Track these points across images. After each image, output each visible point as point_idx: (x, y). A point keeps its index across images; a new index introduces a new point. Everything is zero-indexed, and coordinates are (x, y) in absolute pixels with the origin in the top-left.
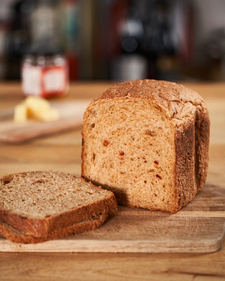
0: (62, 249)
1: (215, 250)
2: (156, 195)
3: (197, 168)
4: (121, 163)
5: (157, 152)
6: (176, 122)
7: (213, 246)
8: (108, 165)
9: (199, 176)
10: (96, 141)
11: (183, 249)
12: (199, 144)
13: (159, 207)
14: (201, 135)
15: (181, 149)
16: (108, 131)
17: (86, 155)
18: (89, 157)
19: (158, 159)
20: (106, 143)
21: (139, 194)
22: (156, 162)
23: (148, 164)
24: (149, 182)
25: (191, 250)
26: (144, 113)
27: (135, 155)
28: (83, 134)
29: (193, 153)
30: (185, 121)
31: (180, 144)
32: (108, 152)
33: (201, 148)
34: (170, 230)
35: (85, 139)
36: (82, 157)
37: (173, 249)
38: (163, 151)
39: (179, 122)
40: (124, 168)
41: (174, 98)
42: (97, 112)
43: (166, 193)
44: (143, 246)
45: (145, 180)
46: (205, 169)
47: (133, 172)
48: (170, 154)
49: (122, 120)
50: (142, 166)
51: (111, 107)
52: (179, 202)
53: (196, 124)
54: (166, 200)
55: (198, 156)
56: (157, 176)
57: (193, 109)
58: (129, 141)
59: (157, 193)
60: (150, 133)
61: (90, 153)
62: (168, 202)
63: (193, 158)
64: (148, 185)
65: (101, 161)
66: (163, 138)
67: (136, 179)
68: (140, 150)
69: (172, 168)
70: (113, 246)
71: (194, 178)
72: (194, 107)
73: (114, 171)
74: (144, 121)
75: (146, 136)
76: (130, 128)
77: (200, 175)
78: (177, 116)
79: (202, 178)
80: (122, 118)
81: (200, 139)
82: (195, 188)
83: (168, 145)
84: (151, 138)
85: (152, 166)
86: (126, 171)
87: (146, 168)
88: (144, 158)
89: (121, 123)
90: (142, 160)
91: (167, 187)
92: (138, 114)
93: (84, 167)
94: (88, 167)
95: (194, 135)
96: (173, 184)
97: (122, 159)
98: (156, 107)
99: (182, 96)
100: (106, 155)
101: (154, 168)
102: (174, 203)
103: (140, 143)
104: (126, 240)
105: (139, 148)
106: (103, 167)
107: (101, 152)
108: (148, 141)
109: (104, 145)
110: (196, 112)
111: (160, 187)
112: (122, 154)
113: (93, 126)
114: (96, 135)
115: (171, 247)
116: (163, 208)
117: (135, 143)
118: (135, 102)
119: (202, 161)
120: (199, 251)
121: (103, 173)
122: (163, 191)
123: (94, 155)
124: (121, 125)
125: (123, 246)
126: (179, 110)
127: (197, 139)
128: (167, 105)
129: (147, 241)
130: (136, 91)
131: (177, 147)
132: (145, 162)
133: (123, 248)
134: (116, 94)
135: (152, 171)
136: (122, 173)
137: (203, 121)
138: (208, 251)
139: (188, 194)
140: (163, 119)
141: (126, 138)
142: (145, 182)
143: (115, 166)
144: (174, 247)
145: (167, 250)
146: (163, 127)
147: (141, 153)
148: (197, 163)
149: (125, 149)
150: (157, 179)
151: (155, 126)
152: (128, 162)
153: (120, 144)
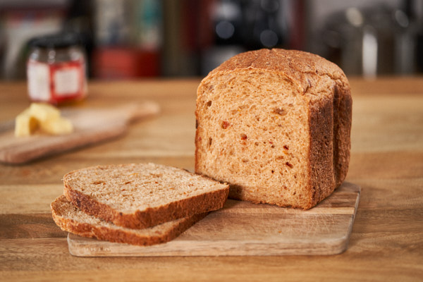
0: (152, 252)
1: (339, 252)
2: (285, 188)
3: (336, 157)
4: (243, 149)
5: (287, 135)
6: (309, 97)
7: (336, 246)
8: (228, 152)
9: (338, 166)
10: (212, 122)
11: (300, 250)
12: (338, 127)
13: (289, 203)
14: (341, 116)
15: (316, 130)
16: (228, 110)
17: (200, 139)
18: (205, 142)
19: (288, 144)
20: (225, 125)
21: (265, 186)
22: (286, 148)
23: (276, 148)
24: (277, 171)
25: (310, 251)
26: (270, 86)
27: (260, 139)
28: (197, 115)
29: (332, 138)
30: (321, 96)
31: (315, 124)
32: (227, 135)
33: (341, 132)
34: (283, 229)
35: (200, 121)
36: (196, 142)
37: (287, 251)
38: (295, 133)
39: (314, 98)
40: (247, 155)
41: (307, 69)
42: (214, 87)
43: (297, 185)
44: (251, 247)
45: (271, 168)
46: (346, 158)
47: (258, 160)
48: (303, 136)
49: (244, 96)
50: (269, 152)
51: (231, 80)
52: (313, 196)
53: (335, 102)
54: (297, 194)
55: (337, 142)
56: (287, 164)
57: (332, 83)
58: (253, 122)
59: (287, 185)
60: (278, 112)
61: (205, 137)
62: (300, 195)
63: (332, 143)
64: (277, 176)
65: (219, 148)
66: (294, 117)
67: (262, 169)
68: (267, 132)
69: (305, 154)
70: (215, 248)
71: (332, 168)
72: (333, 81)
73: (234, 158)
74: (272, 96)
75: (273, 115)
76: (254, 106)
77: (340, 165)
78: (312, 90)
79: (343, 169)
80: (245, 93)
81: (339, 121)
82: (334, 180)
83: (301, 126)
84: (280, 117)
85: (281, 152)
86: (249, 158)
87: (274, 154)
88: (271, 143)
89: (243, 100)
90: (268, 145)
91: (299, 177)
92: (264, 88)
93: (198, 154)
94: (203, 155)
95: (332, 115)
96: (306, 173)
97: (245, 144)
98: (286, 80)
99: (317, 67)
100: (226, 139)
101: (283, 155)
102: (308, 198)
103: (267, 124)
104: (231, 240)
105: (265, 130)
106: (222, 154)
107: (219, 136)
108: (276, 121)
109: (223, 127)
110: (335, 87)
111: (290, 177)
112: (245, 138)
113: (209, 104)
114: (213, 115)
115: (285, 249)
116: (294, 204)
117: (260, 124)
118: (260, 73)
119: (342, 147)
120: (320, 253)
121: (221, 162)
122: (294, 182)
123: (211, 140)
124: (243, 103)
125: (227, 248)
126: (313, 83)
127: (336, 121)
128: (299, 78)
129: (256, 242)
130: (261, 60)
131: (311, 129)
132: (273, 147)
133: (226, 250)
134: (238, 65)
135: (282, 158)
136: (244, 162)
137: (342, 99)
138: (330, 253)
139: (324, 187)
140: (294, 94)
141: (249, 118)
142: (273, 172)
143: (236, 152)
144: (289, 248)
145: (280, 252)
146: (294, 104)
147: (268, 136)
148: (337, 151)
149: (249, 132)
150: (287, 168)
151: (284, 102)
152: (252, 147)
153: (243, 124)
